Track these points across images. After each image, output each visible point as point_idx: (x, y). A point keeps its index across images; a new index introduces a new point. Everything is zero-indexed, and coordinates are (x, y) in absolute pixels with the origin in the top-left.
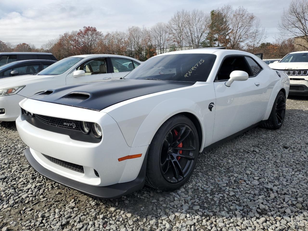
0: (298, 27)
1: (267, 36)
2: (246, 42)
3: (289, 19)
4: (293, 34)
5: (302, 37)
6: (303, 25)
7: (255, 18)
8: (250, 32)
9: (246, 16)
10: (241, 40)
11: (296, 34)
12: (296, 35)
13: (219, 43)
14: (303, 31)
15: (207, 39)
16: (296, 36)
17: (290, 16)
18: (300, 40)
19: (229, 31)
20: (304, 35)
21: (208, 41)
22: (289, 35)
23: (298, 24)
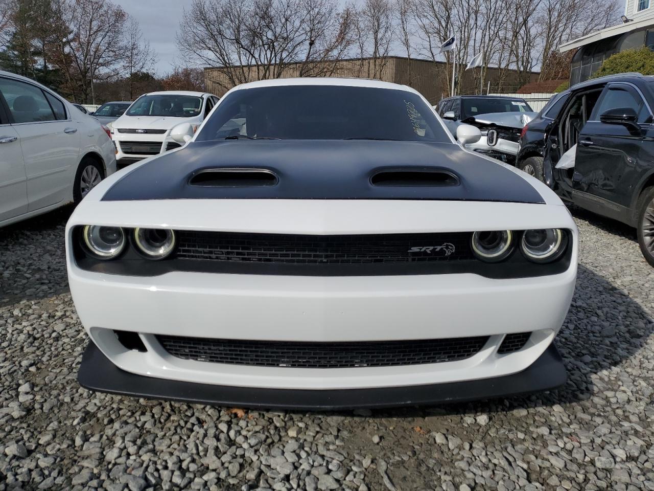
0: (212, 49)
1: (156, 59)
2: (112, 67)
3: (195, 31)
4: (204, 62)
5: (220, 69)
6: (220, 46)
7: (126, 16)
8: (119, 45)
9: (105, 8)
10: (101, 61)
11: (210, 62)
12: (209, 64)
13: (45, 63)
14: (221, 58)
15: (14, 48)
16: (208, 66)
17: (195, 25)
18: (215, 73)
19: (71, 36)
20: (222, 66)
21: (16, 53)
22: (199, 63)
23: (211, 43)
